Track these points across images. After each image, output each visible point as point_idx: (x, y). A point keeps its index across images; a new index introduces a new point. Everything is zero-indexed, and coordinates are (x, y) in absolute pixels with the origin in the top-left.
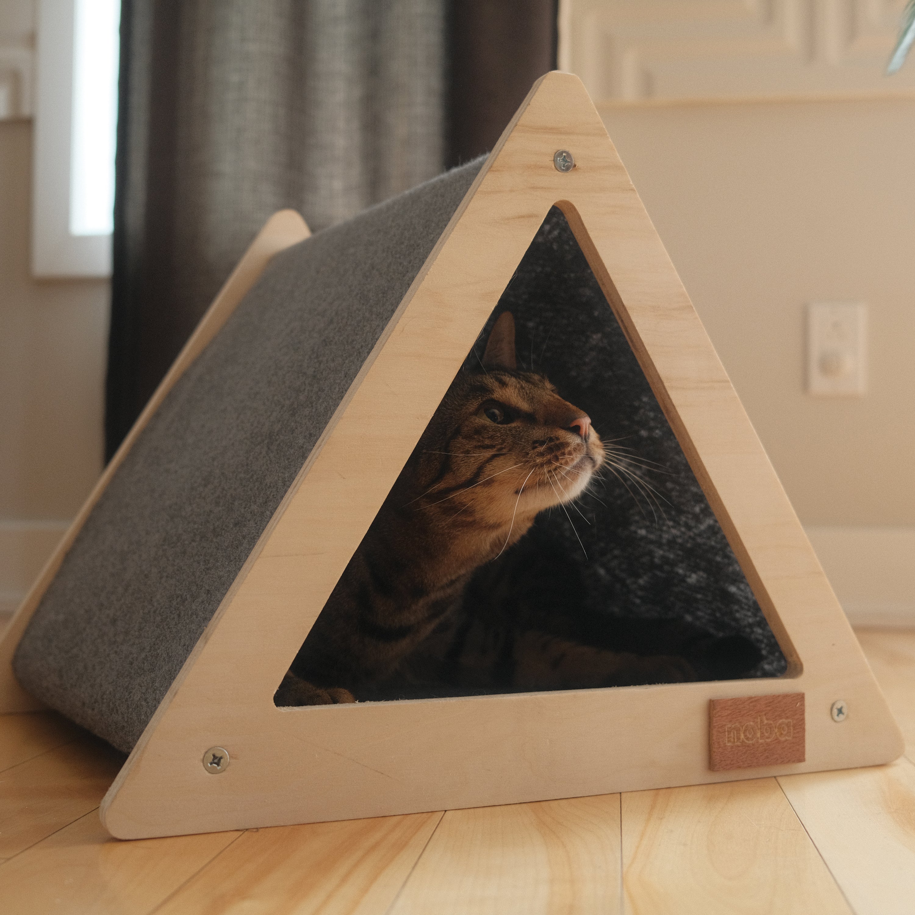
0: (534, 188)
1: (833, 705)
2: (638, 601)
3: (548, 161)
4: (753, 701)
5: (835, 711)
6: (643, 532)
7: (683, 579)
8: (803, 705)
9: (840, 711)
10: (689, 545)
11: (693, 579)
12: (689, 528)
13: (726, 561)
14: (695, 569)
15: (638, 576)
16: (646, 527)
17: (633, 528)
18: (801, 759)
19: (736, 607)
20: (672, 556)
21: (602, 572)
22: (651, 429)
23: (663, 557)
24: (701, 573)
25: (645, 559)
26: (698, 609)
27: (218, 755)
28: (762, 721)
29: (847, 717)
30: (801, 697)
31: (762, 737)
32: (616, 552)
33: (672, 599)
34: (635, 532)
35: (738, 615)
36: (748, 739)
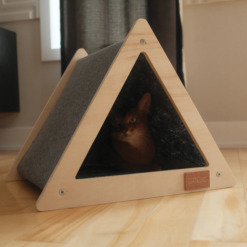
0: (135, 49)
1: (217, 173)
2: (172, 148)
3: (139, 42)
4: (196, 173)
5: (218, 175)
6: (171, 130)
7: (182, 142)
8: (209, 173)
9: (219, 174)
10: (182, 134)
11: (184, 142)
12: (182, 130)
13: (190, 138)
14: (184, 140)
15: (172, 141)
16: (172, 130)
17: (169, 130)
18: (209, 187)
19: (194, 149)
20: (179, 137)
21: (163, 141)
22: (170, 106)
23: (176, 137)
24: (185, 141)
25: (173, 137)
26: (186, 150)
27: (63, 191)
28: (198, 178)
29: (221, 176)
30: (208, 171)
31: (198, 181)
32: (166, 135)
33: (180, 147)
34: (170, 131)
35: (195, 151)
36: (195, 182)
